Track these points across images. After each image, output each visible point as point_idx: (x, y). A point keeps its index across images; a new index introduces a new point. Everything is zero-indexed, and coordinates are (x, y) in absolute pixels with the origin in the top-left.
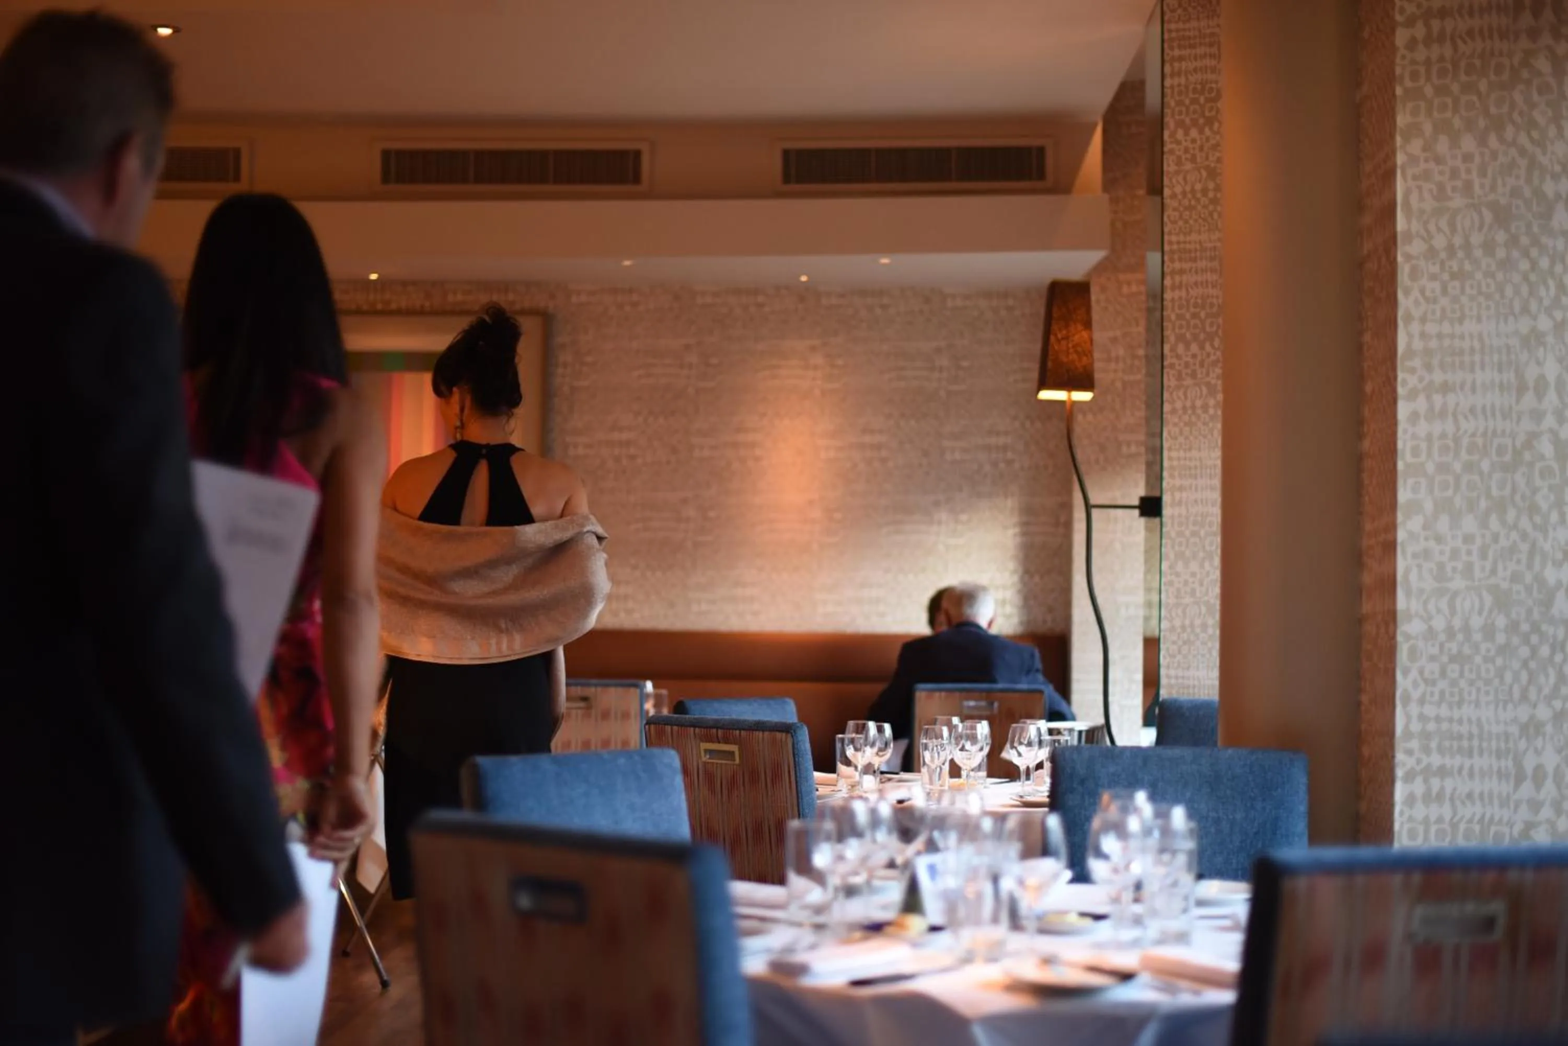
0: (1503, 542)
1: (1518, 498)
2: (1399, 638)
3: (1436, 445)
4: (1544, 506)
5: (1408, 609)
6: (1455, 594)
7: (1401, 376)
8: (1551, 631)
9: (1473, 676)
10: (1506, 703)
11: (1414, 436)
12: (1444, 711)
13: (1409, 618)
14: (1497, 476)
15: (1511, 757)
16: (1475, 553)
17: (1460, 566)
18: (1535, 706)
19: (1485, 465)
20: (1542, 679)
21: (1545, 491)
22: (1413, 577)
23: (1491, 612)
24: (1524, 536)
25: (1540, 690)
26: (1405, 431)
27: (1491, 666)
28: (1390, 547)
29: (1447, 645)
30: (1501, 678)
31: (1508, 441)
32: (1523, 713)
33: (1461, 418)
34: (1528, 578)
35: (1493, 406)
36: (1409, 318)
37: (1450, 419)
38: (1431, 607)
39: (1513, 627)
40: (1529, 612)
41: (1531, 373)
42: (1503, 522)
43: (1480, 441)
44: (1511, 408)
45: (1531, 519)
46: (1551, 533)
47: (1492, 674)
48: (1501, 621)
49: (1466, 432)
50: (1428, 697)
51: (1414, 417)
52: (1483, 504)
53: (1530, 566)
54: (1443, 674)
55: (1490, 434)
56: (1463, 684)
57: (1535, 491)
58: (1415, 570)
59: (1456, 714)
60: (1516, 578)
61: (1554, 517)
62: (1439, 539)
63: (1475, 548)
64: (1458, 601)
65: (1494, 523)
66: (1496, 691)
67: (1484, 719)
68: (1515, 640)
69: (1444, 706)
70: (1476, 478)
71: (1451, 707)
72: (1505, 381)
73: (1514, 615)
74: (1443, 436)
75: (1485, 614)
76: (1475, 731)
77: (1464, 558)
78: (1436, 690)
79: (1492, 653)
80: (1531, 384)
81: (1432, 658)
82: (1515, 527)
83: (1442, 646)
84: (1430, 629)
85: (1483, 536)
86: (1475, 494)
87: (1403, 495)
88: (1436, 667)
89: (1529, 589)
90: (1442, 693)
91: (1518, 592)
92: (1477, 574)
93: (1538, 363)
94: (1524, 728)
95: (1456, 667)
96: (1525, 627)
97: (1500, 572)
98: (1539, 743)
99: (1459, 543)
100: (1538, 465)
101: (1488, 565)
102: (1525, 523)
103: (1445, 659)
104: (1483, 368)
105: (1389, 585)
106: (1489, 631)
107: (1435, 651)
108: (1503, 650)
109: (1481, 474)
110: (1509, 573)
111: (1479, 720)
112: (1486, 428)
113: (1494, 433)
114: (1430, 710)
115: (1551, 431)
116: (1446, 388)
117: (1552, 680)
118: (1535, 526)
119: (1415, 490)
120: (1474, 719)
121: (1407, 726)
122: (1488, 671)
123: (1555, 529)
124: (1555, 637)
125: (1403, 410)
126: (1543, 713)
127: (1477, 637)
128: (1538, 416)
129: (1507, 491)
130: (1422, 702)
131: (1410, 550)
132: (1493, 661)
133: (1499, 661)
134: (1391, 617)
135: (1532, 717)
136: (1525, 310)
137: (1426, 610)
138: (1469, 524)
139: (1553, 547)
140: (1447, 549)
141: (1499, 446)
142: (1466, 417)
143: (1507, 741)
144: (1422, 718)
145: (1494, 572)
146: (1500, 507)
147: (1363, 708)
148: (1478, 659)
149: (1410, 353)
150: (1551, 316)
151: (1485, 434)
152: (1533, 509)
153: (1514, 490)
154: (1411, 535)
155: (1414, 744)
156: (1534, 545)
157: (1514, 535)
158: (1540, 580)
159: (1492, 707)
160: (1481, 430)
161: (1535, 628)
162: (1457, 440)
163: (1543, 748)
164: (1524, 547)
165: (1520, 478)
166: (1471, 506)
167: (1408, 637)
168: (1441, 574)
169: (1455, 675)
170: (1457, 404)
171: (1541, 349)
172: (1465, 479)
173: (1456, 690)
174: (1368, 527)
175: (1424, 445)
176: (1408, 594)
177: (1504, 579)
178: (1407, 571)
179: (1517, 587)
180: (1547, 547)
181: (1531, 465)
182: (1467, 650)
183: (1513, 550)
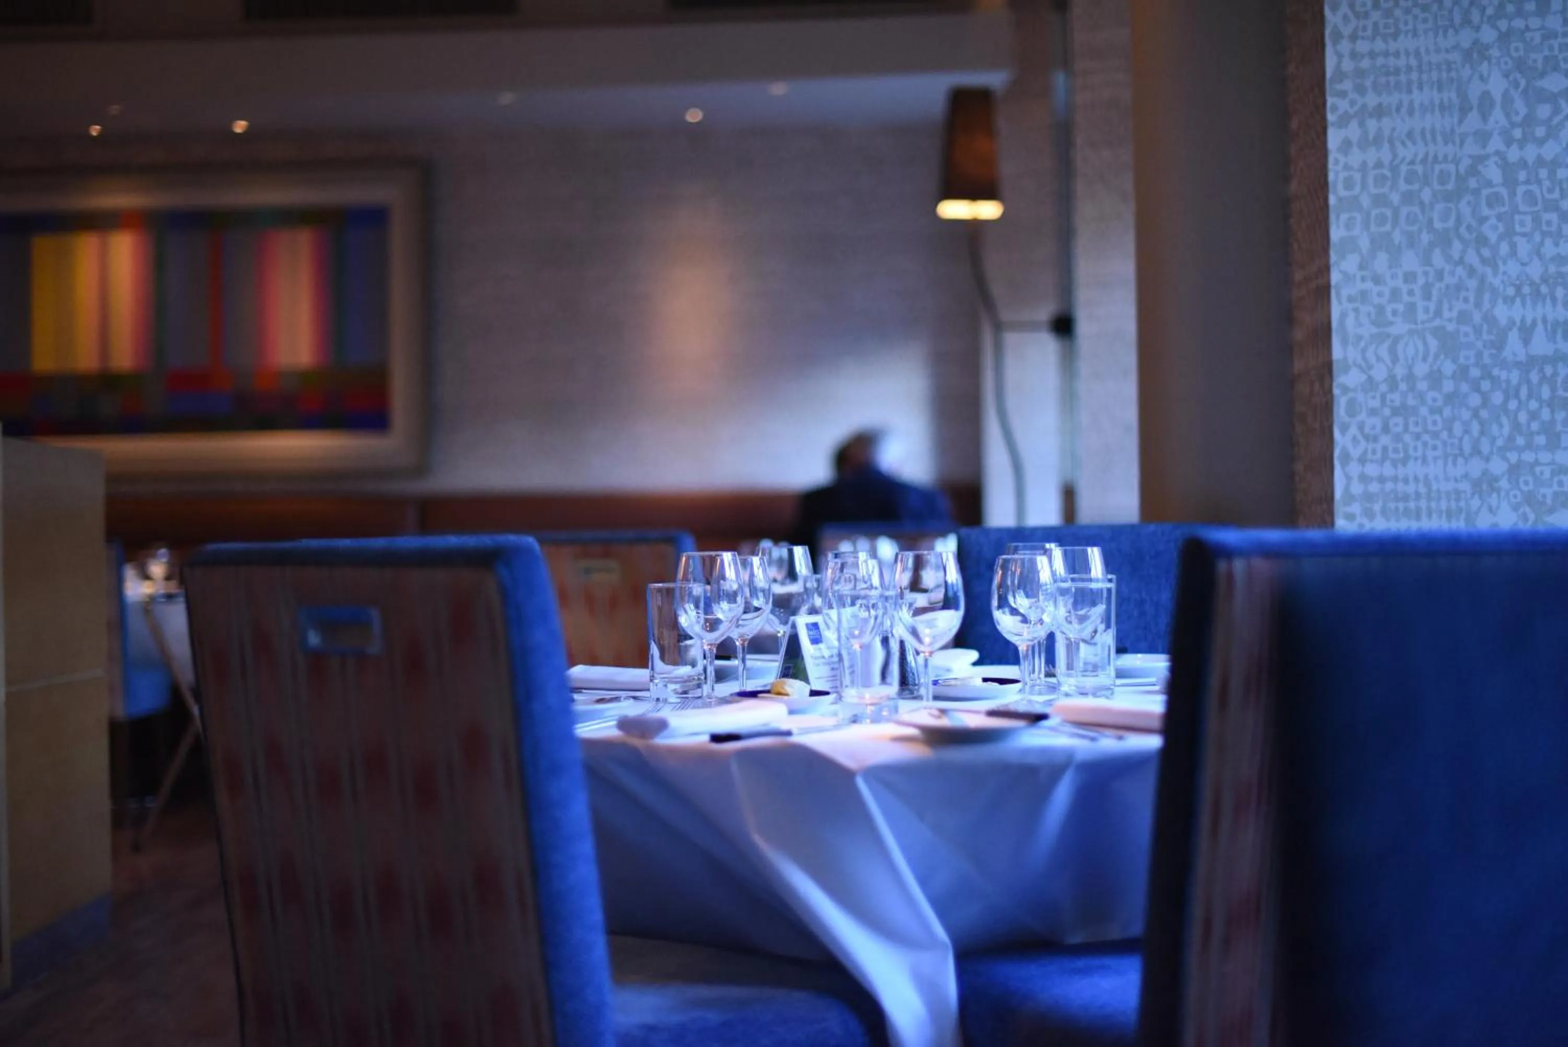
0: (1448, 280)
1: (1463, 230)
2: (1336, 391)
3: (1372, 174)
4: (1493, 237)
5: (1345, 359)
6: (1397, 339)
7: (1330, 101)
8: (1504, 375)
9: (1418, 429)
10: (1455, 458)
11: (1347, 167)
12: (1388, 470)
13: (1346, 369)
14: (1439, 207)
15: (1463, 516)
16: (1418, 292)
17: (1401, 307)
18: (1487, 460)
19: (1426, 195)
20: (1495, 429)
21: (1493, 221)
22: (1350, 321)
23: (1436, 357)
24: (1472, 271)
25: (1493, 440)
26: (1337, 162)
27: (1437, 417)
28: (1323, 293)
29: (1389, 396)
30: (1450, 430)
31: (1451, 168)
32: (1476, 467)
33: (1398, 144)
34: (1477, 317)
35: (1433, 131)
36: (1338, 36)
37: (1386, 146)
38: (1370, 354)
39: (1463, 372)
40: (1479, 355)
41: (1475, 90)
42: (1448, 258)
43: (1419, 169)
44: (1453, 131)
45: (1478, 252)
46: (1502, 268)
47: (1440, 425)
48: (1448, 368)
49: (1403, 159)
50: (1369, 456)
51: (1346, 145)
52: (1425, 238)
53: (1478, 305)
54: (1386, 429)
55: (1430, 159)
56: (1407, 438)
57: (1483, 220)
58: (1352, 315)
59: (1401, 471)
60: (1463, 317)
61: (1504, 248)
62: (1377, 280)
63: (1417, 288)
64: (1400, 348)
65: (1437, 257)
66: (1445, 444)
67: (1431, 477)
68: (1465, 387)
69: (1388, 464)
70: (1416, 209)
71: (1394, 464)
72: (1446, 100)
73: (1462, 361)
74: (1379, 165)
75: (1430, 359)
76: (1422, 490)
77: (1406, 298)
78: (1379, 447)
79: (1440, 403)
80: (1475, 102)
81: (1373, 412)
82: (1461, 261)
83: (1383, 397)
84: (1370, 378)
85: (1426, 274)
86: (1415, 228)
87: (1336, 233)
88: (1377, 422)
89: (1478, 331)
90: (1385, 449)
91: (1466, 335)
92: (1421, 316)
93: (1482, 79)
94: (1476, 484)
95: (1399, 420)
96: (1475, 372)
97: (1446, 314)
98: (1494, 500)
99: (1400, 283)
100: (1485, 192)
101: (1432, 306)
102: (1472, 258)
103: (1387, 412)
104: (1420, 88)
105: (1322, 334)
106: (1435, 378)
107: (1376, 403)
108: (1450, 398)
109: (1422, 204)
110: (1455, 314)
111: (1426, 477)
112: (1427, 154)
113: (1436, 157)
114: (1372, 470)
115: (1497, 153)
116: (1380, 112)
117: (1506, 430)
118: (1484, 261)
119: (1349, 226)
120: (1421, 477)
121: (1347, 489)
122: (1435, 423)
123: (1505, 263)
124: (1508, 381)
125: (1334, 138)
126: (1498, 467)
127: (1422, 386)
128: (1483, 137)
129: (1451, 223)
130: (1362, 460)
131: (1345, 292)
132: (1440, 411)
133: (1447, 412)
134: (1326, 370)
135: (1485, 472)
136: (1467, 21)
137: (1364, 358)
138: (1410, 261)
139: (1503, 282)
140: (1387, 291)
141: (1441, 171)
142: (1403, 143)
143: (1458, 500)
144: (1364, 478)
145: (1438, 313)
146: (1444, 240)
147: (1297, 478)
148: (1424, 411)
149: (1340, 75)
150: (1494, 27)
151: (1424, 161)
152: (1482, 241)
153: (1459, 220)
154: (1346, 276)
155: (1356, 508)
156: (1482, 280)
157: (1460, 270)
158: (1490, 319)
159: (1440, 463)
160: (1420, 156)
161: (1487, 374)
162: (1394, 169)
163: (1498, 508)
164: (1472, 284)
165: (1466, 210)
166: (1412, 241)
167: (1346, 389)
168: (1379, 319)
169: (1400, 429)
170: (1394, 129)
171: (1485, 64)
172: (1404, 211)
173: (1400, 446)
174: (1298, 276)
175: (1358, 176)
176: (1345, 342)
177: (1450, 320)
178: (1344, 315)
179: (1464, 328)
180: (1497, 282)
181: (1476, 192)
182: (1411, 401)
183: (1459, 287)
